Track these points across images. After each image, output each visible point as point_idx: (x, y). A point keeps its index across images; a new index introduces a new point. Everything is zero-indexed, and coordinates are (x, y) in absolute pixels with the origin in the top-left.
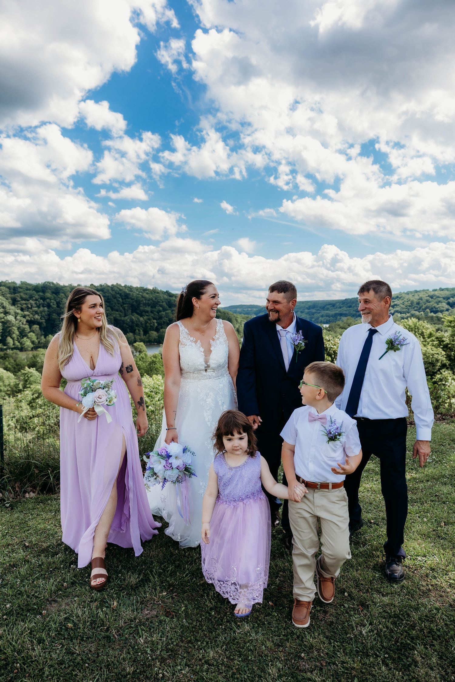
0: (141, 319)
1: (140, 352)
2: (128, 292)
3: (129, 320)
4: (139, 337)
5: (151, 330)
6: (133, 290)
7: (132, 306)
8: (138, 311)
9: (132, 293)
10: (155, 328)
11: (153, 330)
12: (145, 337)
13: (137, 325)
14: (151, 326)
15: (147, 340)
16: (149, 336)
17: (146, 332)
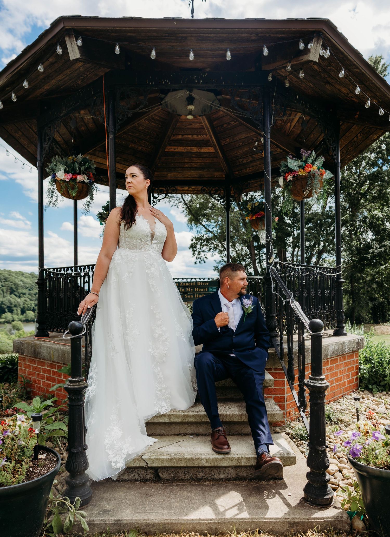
0: (19, 300)
1: (18, 330)
2: (7, 276)
3: (7, 301)
4: (17, 316)
5: (28, 310)
6: (12, 274)
7: (11, 288)
8: (16, 293)
9: (11, 277)
10: (32, 308)
11: (30, 310)
12: (22, 316)
13: (15, 306)
14: (28, 307)
15: (24, 319)
16: (26, 316)
17: (23, 312)
